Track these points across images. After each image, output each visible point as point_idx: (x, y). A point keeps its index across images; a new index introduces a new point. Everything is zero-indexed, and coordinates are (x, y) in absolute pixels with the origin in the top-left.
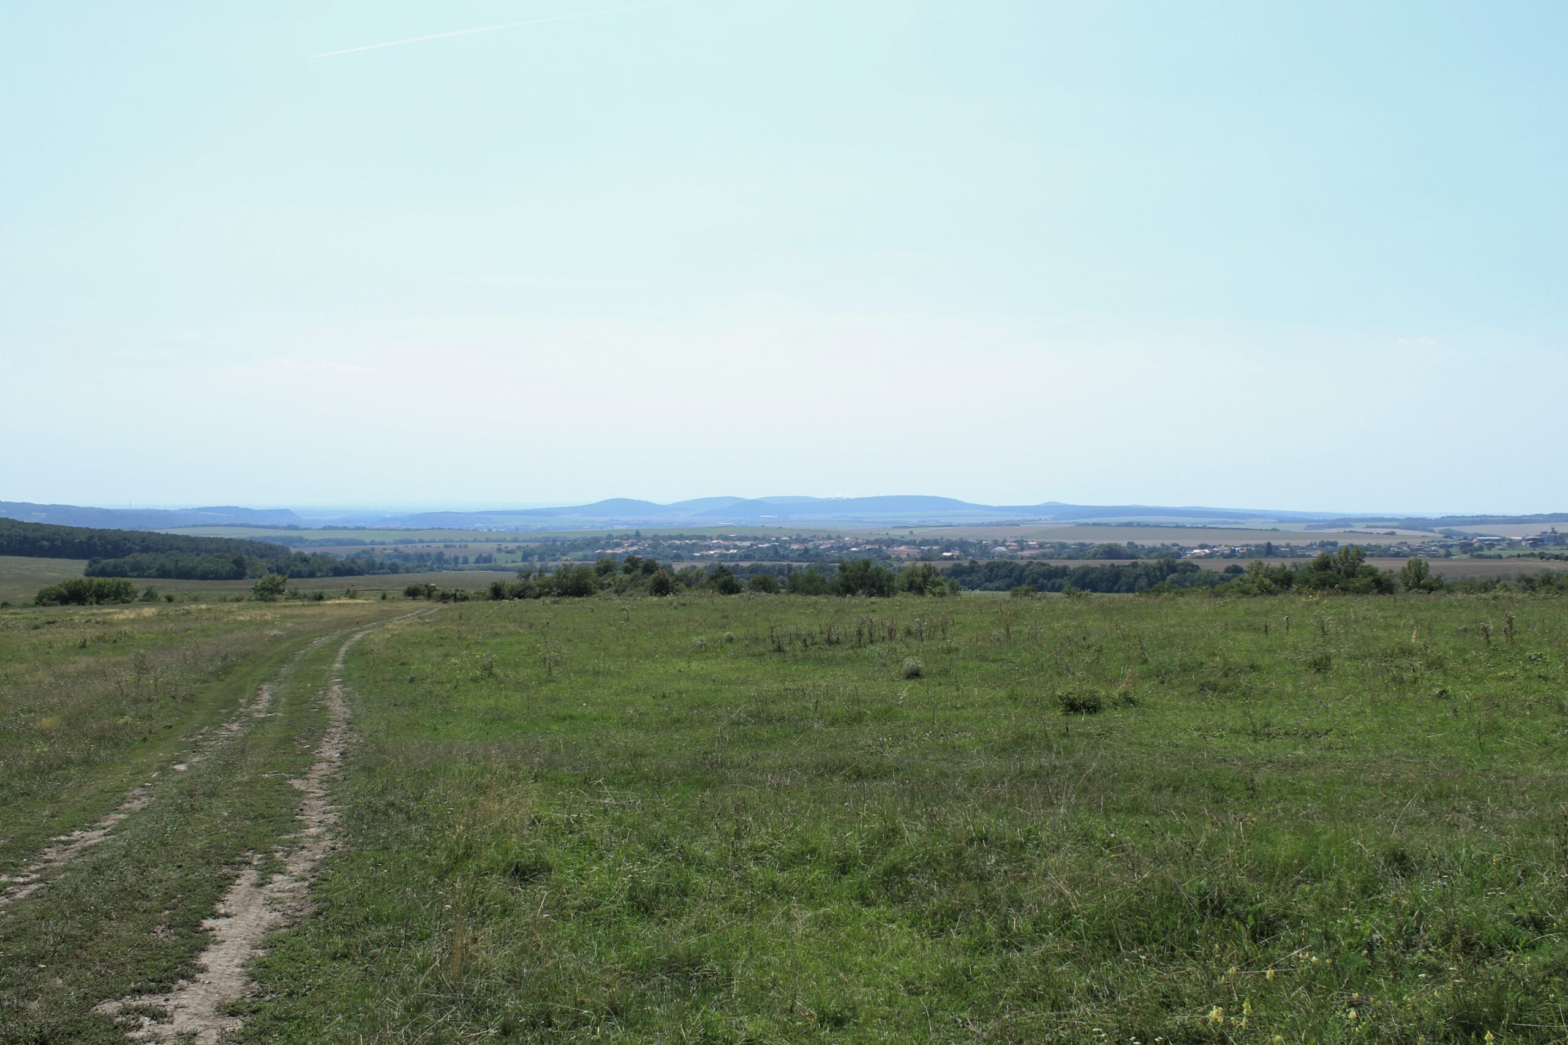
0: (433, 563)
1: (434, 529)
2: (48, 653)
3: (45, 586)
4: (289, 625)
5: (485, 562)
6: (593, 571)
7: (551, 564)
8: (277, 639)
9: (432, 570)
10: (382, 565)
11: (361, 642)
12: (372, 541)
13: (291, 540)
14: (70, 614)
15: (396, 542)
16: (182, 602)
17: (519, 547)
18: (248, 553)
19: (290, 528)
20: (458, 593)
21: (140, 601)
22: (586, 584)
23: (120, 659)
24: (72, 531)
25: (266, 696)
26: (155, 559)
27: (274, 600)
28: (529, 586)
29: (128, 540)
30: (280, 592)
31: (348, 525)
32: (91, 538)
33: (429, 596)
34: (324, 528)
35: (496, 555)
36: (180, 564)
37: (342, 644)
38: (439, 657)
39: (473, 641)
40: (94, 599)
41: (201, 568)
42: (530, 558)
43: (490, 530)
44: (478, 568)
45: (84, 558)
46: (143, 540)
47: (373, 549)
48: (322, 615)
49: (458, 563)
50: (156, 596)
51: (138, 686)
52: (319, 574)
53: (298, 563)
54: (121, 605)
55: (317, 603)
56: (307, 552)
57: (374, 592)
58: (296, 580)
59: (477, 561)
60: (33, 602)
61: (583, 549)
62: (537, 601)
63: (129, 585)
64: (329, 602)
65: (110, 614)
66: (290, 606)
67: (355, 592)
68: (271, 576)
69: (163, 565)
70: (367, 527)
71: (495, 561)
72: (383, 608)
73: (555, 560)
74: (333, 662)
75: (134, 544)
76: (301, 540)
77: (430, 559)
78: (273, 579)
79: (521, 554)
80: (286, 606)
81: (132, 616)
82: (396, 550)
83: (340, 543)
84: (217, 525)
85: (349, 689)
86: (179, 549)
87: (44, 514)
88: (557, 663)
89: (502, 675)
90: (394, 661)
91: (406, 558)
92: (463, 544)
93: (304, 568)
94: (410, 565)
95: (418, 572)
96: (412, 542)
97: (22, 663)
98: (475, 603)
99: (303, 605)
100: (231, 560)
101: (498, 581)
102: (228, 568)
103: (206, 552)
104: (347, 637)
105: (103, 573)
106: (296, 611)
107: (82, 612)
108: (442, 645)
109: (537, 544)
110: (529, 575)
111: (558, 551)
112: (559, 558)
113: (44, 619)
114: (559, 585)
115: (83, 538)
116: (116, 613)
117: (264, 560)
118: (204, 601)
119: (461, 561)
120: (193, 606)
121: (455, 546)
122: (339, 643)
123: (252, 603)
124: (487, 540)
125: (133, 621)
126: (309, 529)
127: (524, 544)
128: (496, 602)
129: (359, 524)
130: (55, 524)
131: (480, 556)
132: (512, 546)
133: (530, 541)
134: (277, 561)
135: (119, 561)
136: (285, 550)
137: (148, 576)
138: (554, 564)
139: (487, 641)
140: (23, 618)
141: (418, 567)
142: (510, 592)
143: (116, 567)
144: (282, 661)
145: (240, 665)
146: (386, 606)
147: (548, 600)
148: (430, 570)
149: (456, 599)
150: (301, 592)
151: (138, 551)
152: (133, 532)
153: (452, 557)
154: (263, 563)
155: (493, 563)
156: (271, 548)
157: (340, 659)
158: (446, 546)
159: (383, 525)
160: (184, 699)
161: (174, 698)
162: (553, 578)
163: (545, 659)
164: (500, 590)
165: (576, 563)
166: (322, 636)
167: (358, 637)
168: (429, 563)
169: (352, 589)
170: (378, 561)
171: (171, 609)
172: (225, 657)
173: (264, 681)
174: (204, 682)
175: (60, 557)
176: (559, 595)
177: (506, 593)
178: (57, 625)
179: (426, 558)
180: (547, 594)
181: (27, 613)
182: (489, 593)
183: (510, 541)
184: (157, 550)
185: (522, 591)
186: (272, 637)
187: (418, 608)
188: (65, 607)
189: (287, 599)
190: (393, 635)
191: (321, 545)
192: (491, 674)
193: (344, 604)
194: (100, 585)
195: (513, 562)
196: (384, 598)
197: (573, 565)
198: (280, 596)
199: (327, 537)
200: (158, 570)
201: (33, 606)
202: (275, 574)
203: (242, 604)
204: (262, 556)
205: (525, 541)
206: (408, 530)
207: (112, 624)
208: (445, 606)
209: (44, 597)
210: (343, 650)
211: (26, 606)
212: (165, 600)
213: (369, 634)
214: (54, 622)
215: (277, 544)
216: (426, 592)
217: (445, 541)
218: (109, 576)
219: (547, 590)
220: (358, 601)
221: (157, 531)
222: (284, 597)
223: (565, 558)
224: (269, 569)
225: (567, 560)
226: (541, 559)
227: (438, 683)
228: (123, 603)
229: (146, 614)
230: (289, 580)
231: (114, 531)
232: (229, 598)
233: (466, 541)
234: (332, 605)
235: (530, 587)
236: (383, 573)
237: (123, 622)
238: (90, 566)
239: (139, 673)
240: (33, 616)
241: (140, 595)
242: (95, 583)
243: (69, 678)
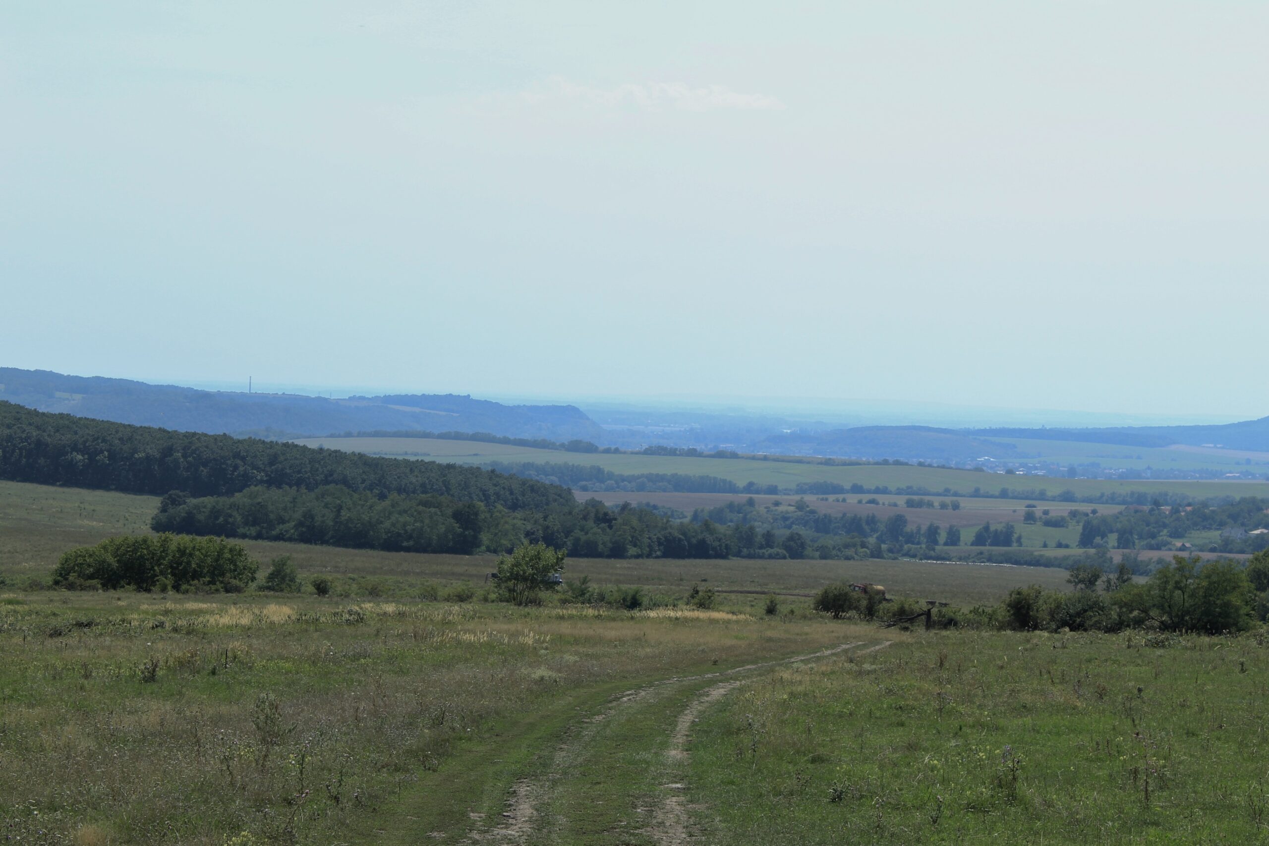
0: (880, 540)
1: (886, 462)
2: (82, 688)
3: (72, 548)
4: (570, 658)
5: (995, 543)
6: (1243, 576)
7: (1147, 555)
8: (545, 688)
9: (877, 554)
10: (769, 539)
11: (723, 706)
12: (751, 484)
13: (577, 475)
14: (120, 609)
15: (801, 490)
16: (346, 595)
17: (1074, 514)
18: (486, 497)
19: (576, 447)
20: (934, 611)
21: (261, 588)
22: (1227, 605)
23: (224, 709)
24: (132, 434)
25: (525, 810)
26: (294, 500)
27: (537, 602)
28: (1096, 603)
29: (243, 459)
30: (551, 585)
31: (700, 447)
32: (168, 451)
33: (870, 613)
34: (649, 452)
35: (1021, 529)
36: (345, 514)
37: (685, 706)
38: (895, 750)
39: (971, 720)
40: (169, 581)
41: (387, 524)
42: (1098, 540)
43: (1010, 472)
44: (980, 557)
45: (153, 492)
46: (273, 460)
47: (751, 502)
48: (639, 641)
49: (936, 542)
50: (292, 580)
51: (263, 770)
52: (632, 551)
53: (590, 523)
54: (223, 595)
55: (626, 613)
56: (610, 501)
57: (751, 597)
58: (584, 562)
59: (980, 540)
60: (49, 580)
61: (1221, 525)
62: (1113, 637)
63: (240, 553)
64: (652, 614)
65: (201, 612)
66: (571, 617)
67: (710, 594)
68: (532, 550)
69: (309, 515)
70: (740, 452)
71: (1019, 540)
72: (769, 633)
73: (1158, 548)
74: (664, 745)
75: (254, 467)
76: (598, 475)
77: (874, 530)
78: (538, 557)
79: (1080, 528)
80: (561, 618)
81: (245, 621)
82: (800, 506)
83: (680, 484)
84: (426, 435)
85: (700, 807)
86: (345, 482)
87: (78, 397)
88: (1163, 784)
89: (1037, 801)
90: (798, 752)
91: (823, 524)
92: (948, 500)
93: (602, 536)
94: (829, 541)
95: (848, 558)
96: (837, 489)
97: (31, 706)
98: (973, 634)
99: (598, 617)
100: (449, 512)
101: (1025, 590)
102: (442, 529)
103: (400, 491)
104: (694, 691)
105: (188, 525)
106: (583, 630)
107: (144, 607)
108: (902, 725)
109: (1115, 509)
110: (1096, 577)
111: (1165, 526)
112: (1166, 544)
113: (70, 616)
114: (1165, 605)
115: (153, 451)
116: (212, 613)
117: (519, 514)
118: (392, 597)
119: (942, 537)
120: (368, 606)
121: (930, 505)
122: (678, 705)
123: (489, 606)
124: (1004, 494)
125: (247, 631)
126: (617, 451)
127: (1086, 508)
128: (1020, 635)
129: (722, 446)
130: (99, 417)
131: (987, 528)
132: (1059, 510)
133: (1100, 500)
134: (545, 518)
135: (223, 502)
136: (564, 496)
137: (279, 538)
138: (1155, 555)
139: (1002, 722)
140: (30, 613)
141: (847, 546)
142: (1052, 614)
143: (215, 513)
144: (559, 736)
145: (470, 739)
146: (777, 629)
147: (1140, 637)
148: (873, 556)
149: (930, 624)
150: (594, 587)
151: (261, 482)
152: (252, 442)
153: (924, 529)
154: (517, 520)
155: (1014, 547)
156: (534, 488)
157: (680, 739)
158: (910, 504)
159: (775, 451)
160: (358, 802)
161: (337, 799)
162: (1150, 588)
163: (1136, 772)
164: (1029, 607)
165: (1207, 556)
166: (640, 687)
167: (717, 693)
168: (872, 540)
169: (702, 588)
170: (760, 529)
171: (324, 610)
172: (438, 721)
173: (519, 776)
174: (397, 769)
175: (107, 488)
176: (1164, 627)
177: (1043, 615)
178: (97, 630)
179: (867, 528)
180: (1138, 623)
181: (38, 601)
182: (1003, 614)
183: (1053, 499)
184: (298, 483)
185: (1078, 614)
186: (536, 682)
187: (846, 638)
188: (112, 593)
189: (564, 602)
190: (792, 695)
191: (641, 488)
192: (1013, 798)
193: (686, 620)
194: (182, 552)
195: (1060, 545)
196: (771, 611)
197: (1197, 559)
198: (549, 593)
199: (654, 471)
200: (301, 524)
201: (49, 588)
202: (542, 546)
203: (468, 606)
204: (514, 507)
205: (1089, 500)
206: (828, 462)
207: (204, 635)
208: (906, 637)
209: (72, 569)
210: (685, 721)
211: (35, 586)
212: (311, 589)
213: (741, 690)
214: (89, 625)
215: (546, 480)
216: (864, 603)
217: (909, 491)
218: (200, 533)
219: (1136, 613)
220: (715, 615)
221: (300, 442)
222: (556, 597)
223: (1178, 543)
224: (528, 534)
225: (1183, 548)
226: (1124, 542)
227: (896, 808)
228: (227, 591)
229: (275, 619)
230: (568, 561)
231: (216, 438)
232: (442, 592)
233: (956, 494)
234: (660, 621)
235: (1097, 606)
236: (771, 557)
237: (230, 632)
238: (164, 510)
239: (264, 740)
240: (48, 608)
241: (262, 576)
242: (173, 546)
243: (126, 742)
